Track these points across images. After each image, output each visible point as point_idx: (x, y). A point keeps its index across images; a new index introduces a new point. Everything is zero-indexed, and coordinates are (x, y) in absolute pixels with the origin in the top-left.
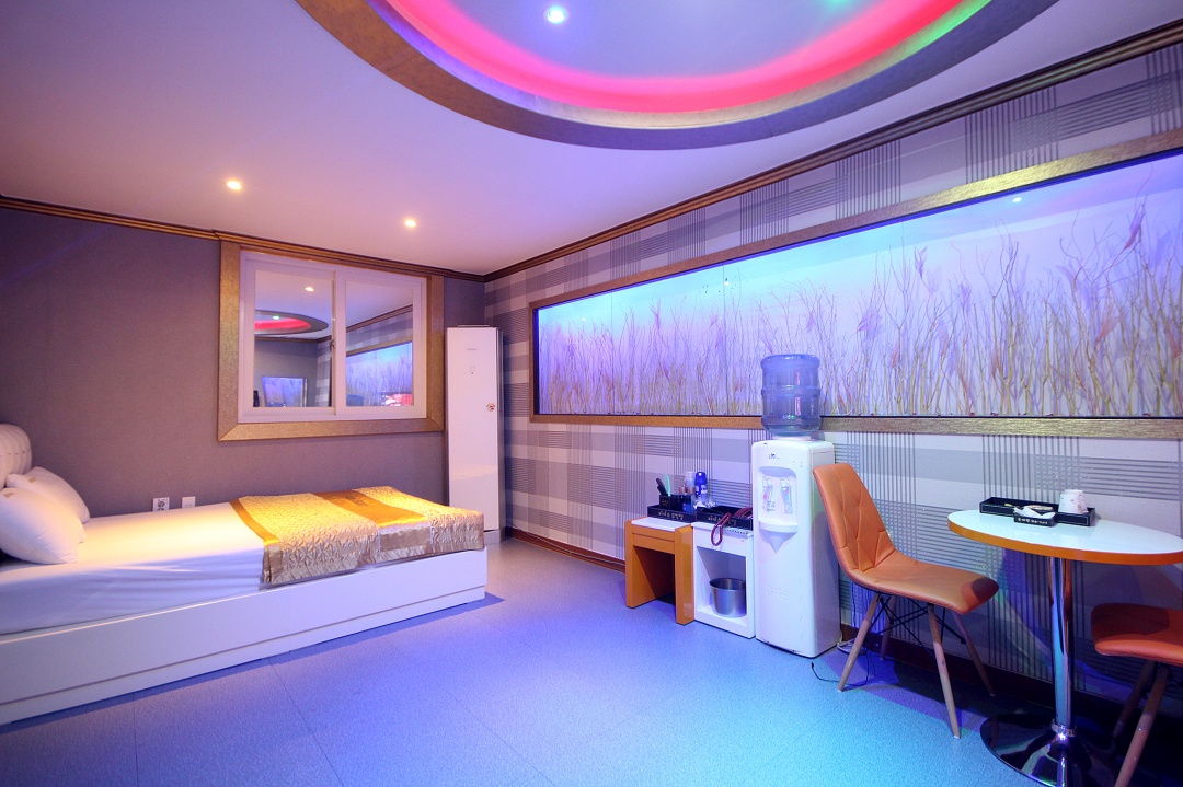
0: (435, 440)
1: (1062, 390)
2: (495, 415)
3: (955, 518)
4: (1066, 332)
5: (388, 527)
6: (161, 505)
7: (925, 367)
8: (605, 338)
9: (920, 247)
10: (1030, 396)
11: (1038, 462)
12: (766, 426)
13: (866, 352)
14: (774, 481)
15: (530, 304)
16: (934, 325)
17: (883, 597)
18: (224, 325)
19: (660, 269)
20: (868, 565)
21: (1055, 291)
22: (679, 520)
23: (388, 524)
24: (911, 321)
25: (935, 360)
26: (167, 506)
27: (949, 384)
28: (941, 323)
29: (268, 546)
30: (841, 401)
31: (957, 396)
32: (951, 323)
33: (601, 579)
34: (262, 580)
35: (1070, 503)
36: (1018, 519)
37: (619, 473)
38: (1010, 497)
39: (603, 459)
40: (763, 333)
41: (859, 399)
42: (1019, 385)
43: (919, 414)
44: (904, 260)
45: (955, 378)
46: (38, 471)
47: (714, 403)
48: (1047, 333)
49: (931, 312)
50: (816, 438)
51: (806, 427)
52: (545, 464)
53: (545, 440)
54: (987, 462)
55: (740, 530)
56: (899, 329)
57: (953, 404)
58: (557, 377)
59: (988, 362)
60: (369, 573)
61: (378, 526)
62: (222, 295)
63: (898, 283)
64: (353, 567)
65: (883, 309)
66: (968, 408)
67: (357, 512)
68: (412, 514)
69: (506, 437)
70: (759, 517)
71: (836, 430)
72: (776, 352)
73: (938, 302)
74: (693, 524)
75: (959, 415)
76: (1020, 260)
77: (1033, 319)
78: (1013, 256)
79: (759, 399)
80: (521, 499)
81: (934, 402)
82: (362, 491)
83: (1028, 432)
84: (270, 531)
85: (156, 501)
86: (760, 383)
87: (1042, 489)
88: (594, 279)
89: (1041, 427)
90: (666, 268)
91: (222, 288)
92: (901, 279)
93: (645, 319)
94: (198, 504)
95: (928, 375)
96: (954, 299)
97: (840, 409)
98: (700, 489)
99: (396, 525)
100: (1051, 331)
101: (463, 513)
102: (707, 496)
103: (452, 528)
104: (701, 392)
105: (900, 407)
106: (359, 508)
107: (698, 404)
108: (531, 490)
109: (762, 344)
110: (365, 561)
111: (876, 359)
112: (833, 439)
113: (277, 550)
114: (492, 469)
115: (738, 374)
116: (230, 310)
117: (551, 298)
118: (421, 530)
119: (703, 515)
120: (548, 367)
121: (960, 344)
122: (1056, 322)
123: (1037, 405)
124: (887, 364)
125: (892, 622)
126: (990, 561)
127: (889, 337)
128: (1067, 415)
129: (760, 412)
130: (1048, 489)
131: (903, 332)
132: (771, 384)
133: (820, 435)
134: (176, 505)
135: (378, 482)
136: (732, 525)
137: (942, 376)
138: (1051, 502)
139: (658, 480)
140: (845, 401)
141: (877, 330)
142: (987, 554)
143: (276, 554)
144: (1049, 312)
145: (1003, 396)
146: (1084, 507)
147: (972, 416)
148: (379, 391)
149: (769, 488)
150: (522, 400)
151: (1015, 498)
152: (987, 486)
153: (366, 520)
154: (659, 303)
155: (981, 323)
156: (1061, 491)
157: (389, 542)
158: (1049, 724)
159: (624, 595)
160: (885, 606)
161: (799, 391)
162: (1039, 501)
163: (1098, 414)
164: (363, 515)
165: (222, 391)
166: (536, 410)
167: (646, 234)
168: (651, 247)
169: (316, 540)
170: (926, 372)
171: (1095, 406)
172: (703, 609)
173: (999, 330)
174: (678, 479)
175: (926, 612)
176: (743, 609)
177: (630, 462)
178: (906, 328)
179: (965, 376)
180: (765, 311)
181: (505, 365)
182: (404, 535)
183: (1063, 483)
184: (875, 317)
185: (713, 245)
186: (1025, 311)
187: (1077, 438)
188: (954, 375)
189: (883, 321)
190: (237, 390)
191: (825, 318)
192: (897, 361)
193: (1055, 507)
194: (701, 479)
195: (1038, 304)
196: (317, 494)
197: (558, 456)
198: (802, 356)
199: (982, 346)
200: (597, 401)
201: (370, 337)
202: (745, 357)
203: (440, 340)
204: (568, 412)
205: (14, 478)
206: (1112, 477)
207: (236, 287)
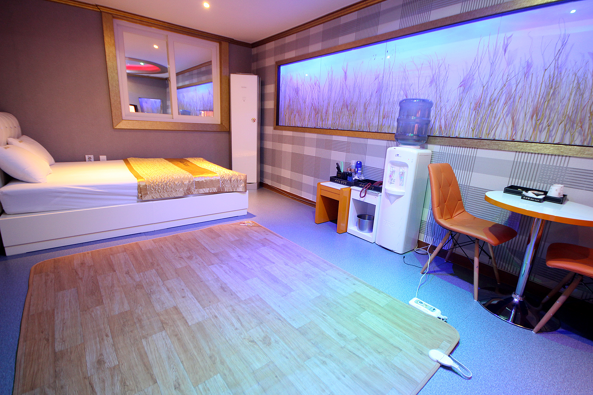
0: (225, 136)
1: (569, 129)
2: (255, 124)
3: (489, 194)
4: (582, 95)
5: (199, 177)
6: (90, 159)
7: (493, 111)
8: (316, 84)
9: (509, 35)
10: (549, 131)
11: (543, 169)
12: (397, 139)
13: (461, 100)
14: (396, 169)
15: (276, 62)
16: (505, 85)
17: (452, 233)
18: (109, 64)
19: (349, 44)
20: (448, 217)
21: (583, 68)
22: (344, 184)
23: (199, 176)
24: (492, 83)
25: (500, 107)
26: (92, 159)
27: (505, 122)
28: (510, 85)
29: (139, 182)
30: (440, 128)
31: (507, 129)
32: (515, 85)
33: (305, 210)
34: (138, 198)
35: (554, 191)
36: (524, 197)
37: (317, 159)
38: (522, 186)
39: (310, 151)
40: (404, 86)
41: (450, 128)
42: (545, 124)
43: (483, 138)
44: (497, 42)
45: (509, 119)
46: (25, 137)
47: (371, 125)
48: (571, 94)
49: (505, 78)
50: (423, 147)
51: (418, 141)
52: (281, 152)
53: (281, 139)
54: (514, 167)
55: (375, 192)
56: (484, 87)
57: (504, 133)
58: (289, 106)
59: (531, 110)
60: (190, 198)
61: (194, 177)
62: (106, 46)
63: (490, 57)
64: (181, 195)
65: (477, 74)
66: (512, 136)
67: (184, 169)
68: (211, 172)
69: (261, 137)
70: (386, 186)
71: (434, 144)
72: (409, 97)
73: (511, 71)
74: (351, 187)
75: (506, 139)
76: (568, 47)
77: (565, 85)
78: (564, 45)
79: (396, 124)
80: (268, 169)
81: (493, 131)
82: (188, 159)
83: (542, 152)
84: (141, 175)
85: (87, 157)
86: (397, 115)
87: (541, 183)
88: (312, 48)
89: (550, 149)
90: (354, 42)
91: (105, 41)
92: (492, 55)
93: (339, 74)
94: (108, 159)
95: (494, 116)
96: (521, 70)
97: (439, 132)
98: (358, 170)
99: (203, 177)
100: (573, 93)
101: (237, 173)
102: (361, 173)
103: (231, 181)
104: (365, 119)
105: (473, 133)
106: (186, 167)
107: (362, 125)
108: (273, 165)
109: (402, 93)
110: (188, 193)
111: (466, 105)
112: (433, 148)
113: (144, 184)
114: (254, 153)
115: (386, 110)
116: (111, 55)
117: (287, 59)
118: (215, 180)
119: (357, 183)
120: (285, 100)
121: (517, 98)
122: (578, 88)
123: (552, 137)
124: (471, 108)
125: (455, 245)
126: (502, 217)
127: (476, 91)
128: (568, 143)
129: (395, 131)
130: (544, 183)
131: (485, 88)
132: (403, 115)
133: (425, 146)
134: (97, 159)
135: (196, 155)
136: (371, 189)
137: (502, 116)
138: (544, 190)
139: (337, 164)
140: (443, 128)
141: (470, 88)
142: (501, 213)
143: (144, 186)
144: (576, 82)
145: (534, 130)
146: (562, 194)
147: (513, 141)
148: (198, 109)
149: (393, 172)
150: (270, 117)
151: (525, 186)
152: (511, 179)
153: (188, 173)
154: (347, 65)
155: (533, 86)
156: (552, 184)
157: (199, 185)
158: (511, 294)
159: (314, 218)
160: (453, 237)
161: (418, 121)
162: (537, 189)
163: (585, 144)
164: (187, 171)
165: (112, 101)
166: (277, 124)
167: (344, 20)
168: (346, 29)
169: (163, 181)
170: (493, 115)
171: (585, 140)
172: (352, 228)
173: (542, 91)
174: (347, 164)
175: (474, 243)
176: (371, 229)
177: (323, 153)
178: (488, 86)
179: (515, 118)
180: (407, 73)
181: (262, 97)
182: (207, 182)
183: (554, 181)
184: (470, 79)
185: (383, 29)
186: (561, 80)
187: (570, 157)
188: (508, 118)
189: (475, 81)
190: (120, 101)
191: (441, 78)
192: (478, 106)
193: (546, 193)
194: (359, 165)
195: (571, 75)
196: (165, 159)
197: (287, 148)
198: (424, 100)
199: (530, 100)
200: (309, 121)
201: (192, 78)
202: (391, 100)
203: (227, 81)
204: (294, 125)
205: (11, 140)
206: (582, 179)
207: (113, 41)
